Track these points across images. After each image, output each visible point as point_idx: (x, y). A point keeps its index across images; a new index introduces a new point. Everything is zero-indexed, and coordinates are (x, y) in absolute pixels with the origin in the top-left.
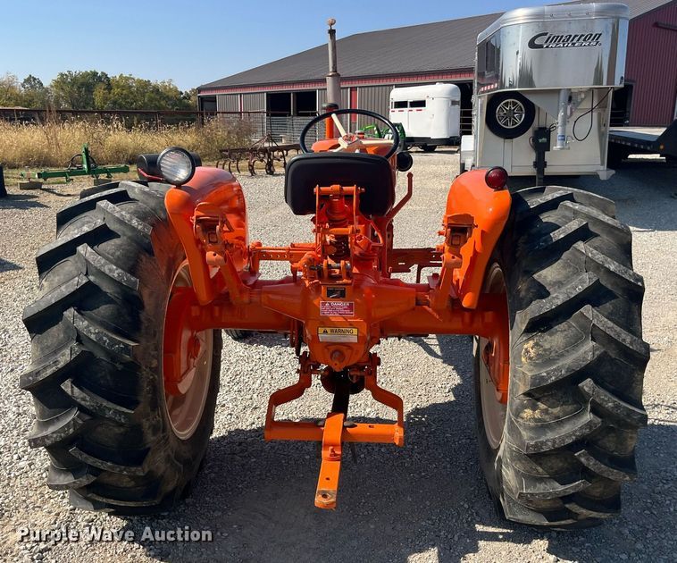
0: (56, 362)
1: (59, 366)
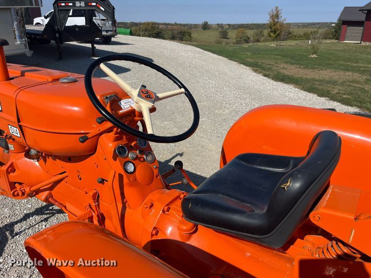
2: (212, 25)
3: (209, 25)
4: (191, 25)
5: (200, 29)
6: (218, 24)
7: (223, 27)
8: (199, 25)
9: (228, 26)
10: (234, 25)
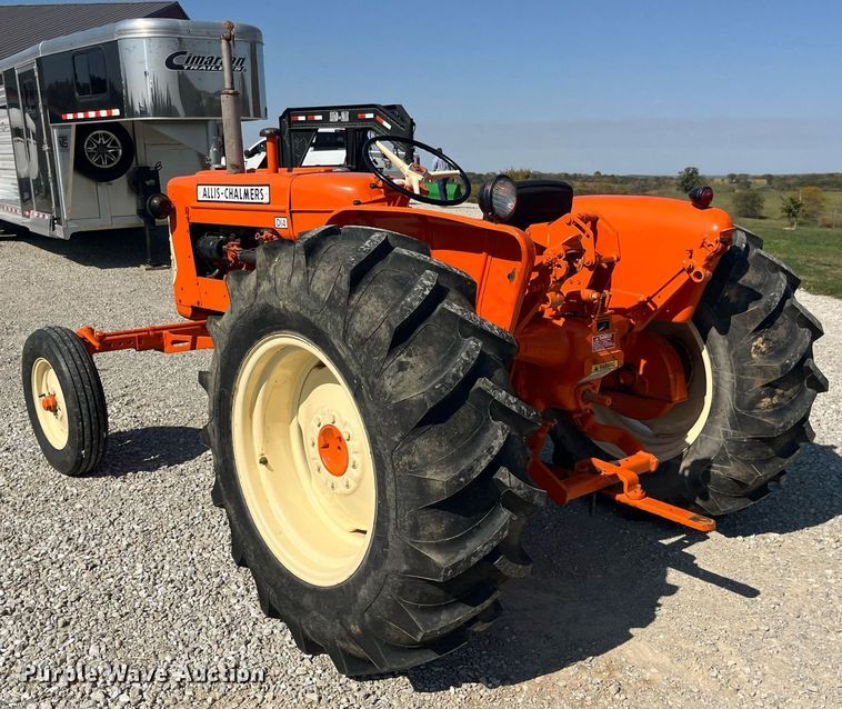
0: (490, 450)
1: (494, 453)
2: (712, 179)
3: (702, 178)
4: (646, 179)
5: (674, 190)
6: (732, 177)
7: (748, 185)
8: (672, 178)
9: (765, 181)
10: (785, 178)
